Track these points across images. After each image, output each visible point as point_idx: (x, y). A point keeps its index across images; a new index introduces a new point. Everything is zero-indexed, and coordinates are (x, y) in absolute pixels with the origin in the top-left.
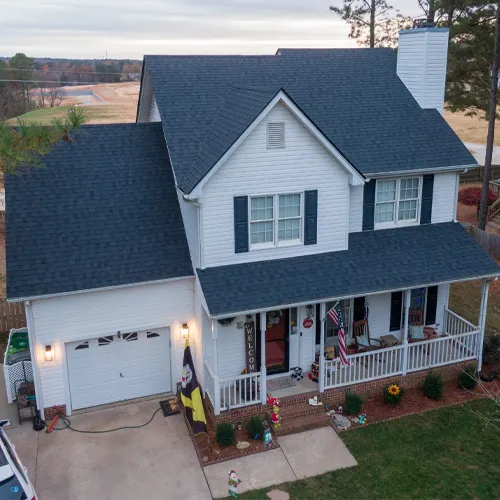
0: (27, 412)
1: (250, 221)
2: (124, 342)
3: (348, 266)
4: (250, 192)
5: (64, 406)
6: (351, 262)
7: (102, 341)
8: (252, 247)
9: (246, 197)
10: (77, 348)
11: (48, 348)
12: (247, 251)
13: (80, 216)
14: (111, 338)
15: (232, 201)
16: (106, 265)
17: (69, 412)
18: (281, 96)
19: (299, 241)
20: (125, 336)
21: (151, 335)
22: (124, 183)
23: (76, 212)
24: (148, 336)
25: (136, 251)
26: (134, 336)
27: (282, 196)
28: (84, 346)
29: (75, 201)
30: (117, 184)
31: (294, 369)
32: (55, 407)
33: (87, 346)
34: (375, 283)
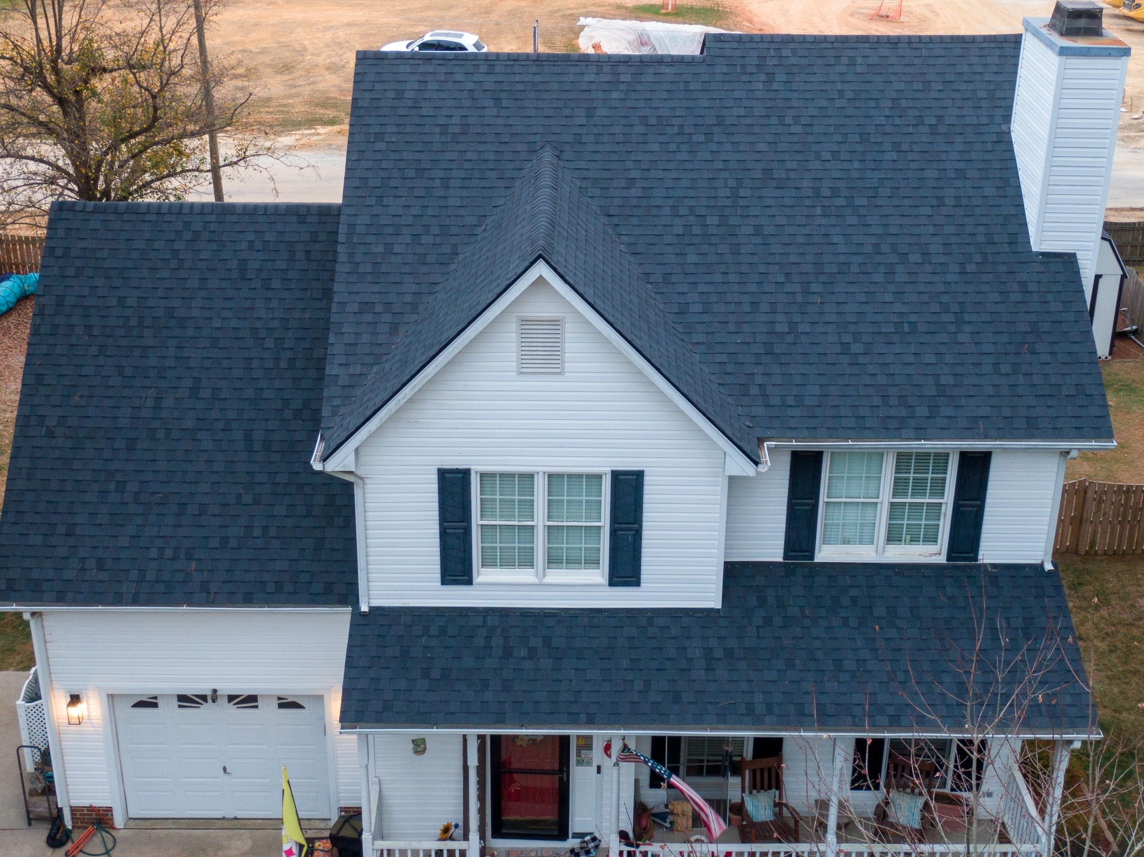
0: (41, 806)
1: (476, 520)
2: (232, 710)
3: (698, 653)
4: (478, 464)
5: (109, 810)
6: (713, 643)
7: (185, 700)
8: (483, 575)
9: (466, 473)
10: (134, 706)
11: (75, 699)
12: (469, 582)
13: (161, 434)
14: (204, 698)
15: (435, 477)
16: (189, 558)
17: (119, 820)
18: (541, 269)
19: (598, 576)
20: (231, 698)
21: (287, 704)
22: (270, 364)
23: (156, 424)
24: (281, 706)
25: (257, 532)
26: (250, 701)
27: (553, 478)
28: (148, 703)
29: (158, 399)
30: (255, 363)
31: (581, 835)
32: (91, 809)
33: (155, 705)
34: (742, 709)
